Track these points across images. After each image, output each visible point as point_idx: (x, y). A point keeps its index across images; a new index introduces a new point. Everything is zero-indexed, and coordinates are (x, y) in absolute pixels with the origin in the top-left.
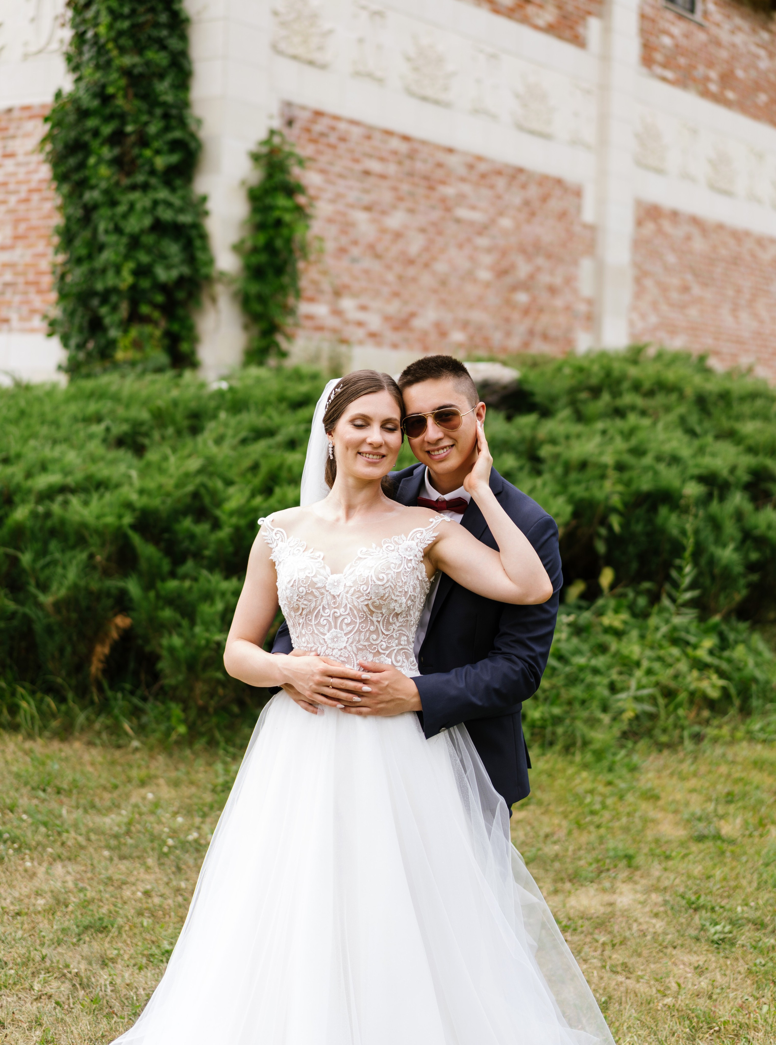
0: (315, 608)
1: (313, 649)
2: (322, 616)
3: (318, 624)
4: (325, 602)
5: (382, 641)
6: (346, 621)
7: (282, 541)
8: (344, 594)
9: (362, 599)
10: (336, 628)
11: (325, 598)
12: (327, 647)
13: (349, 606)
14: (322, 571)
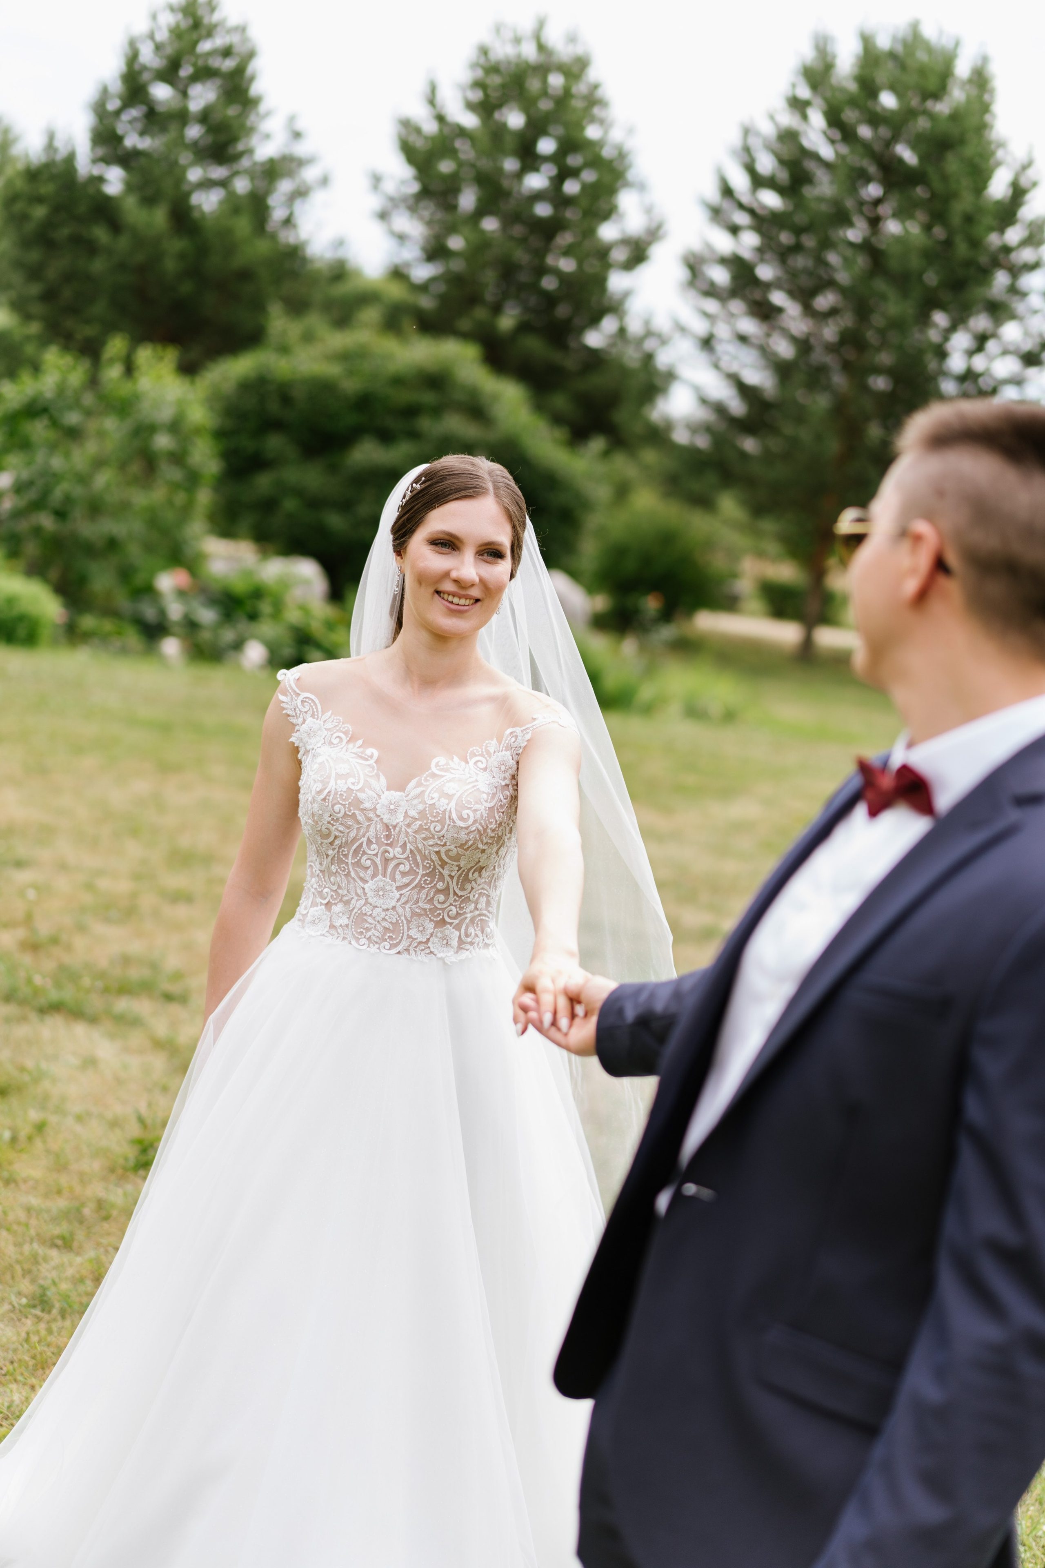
0: (354, 840)
1: (345, 899)
2: (364, 853)
3: (358, 864)
4: (371, 833)
5: (451, 904)
6: (402, 868)
7: (313, 716)
8: (404, 827)
9: (431, 842)
10: (384, 875)
11: (372, 827)
12: (367, 902)
13: (408, 845)
14: (373, 782)
